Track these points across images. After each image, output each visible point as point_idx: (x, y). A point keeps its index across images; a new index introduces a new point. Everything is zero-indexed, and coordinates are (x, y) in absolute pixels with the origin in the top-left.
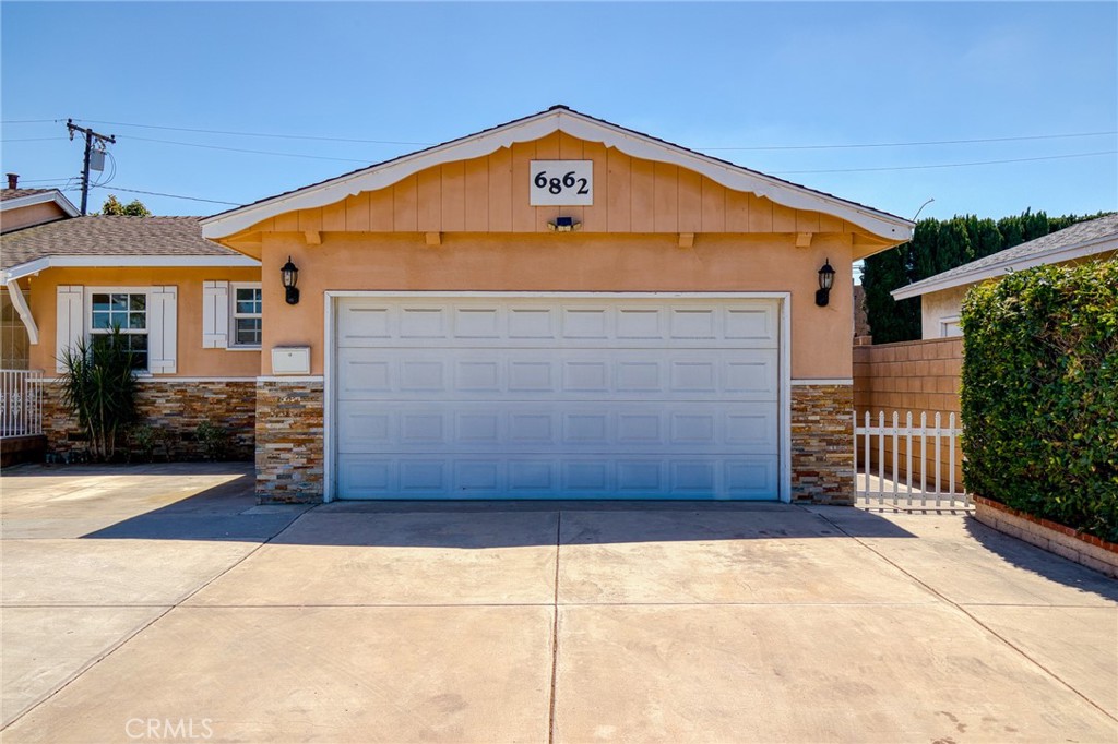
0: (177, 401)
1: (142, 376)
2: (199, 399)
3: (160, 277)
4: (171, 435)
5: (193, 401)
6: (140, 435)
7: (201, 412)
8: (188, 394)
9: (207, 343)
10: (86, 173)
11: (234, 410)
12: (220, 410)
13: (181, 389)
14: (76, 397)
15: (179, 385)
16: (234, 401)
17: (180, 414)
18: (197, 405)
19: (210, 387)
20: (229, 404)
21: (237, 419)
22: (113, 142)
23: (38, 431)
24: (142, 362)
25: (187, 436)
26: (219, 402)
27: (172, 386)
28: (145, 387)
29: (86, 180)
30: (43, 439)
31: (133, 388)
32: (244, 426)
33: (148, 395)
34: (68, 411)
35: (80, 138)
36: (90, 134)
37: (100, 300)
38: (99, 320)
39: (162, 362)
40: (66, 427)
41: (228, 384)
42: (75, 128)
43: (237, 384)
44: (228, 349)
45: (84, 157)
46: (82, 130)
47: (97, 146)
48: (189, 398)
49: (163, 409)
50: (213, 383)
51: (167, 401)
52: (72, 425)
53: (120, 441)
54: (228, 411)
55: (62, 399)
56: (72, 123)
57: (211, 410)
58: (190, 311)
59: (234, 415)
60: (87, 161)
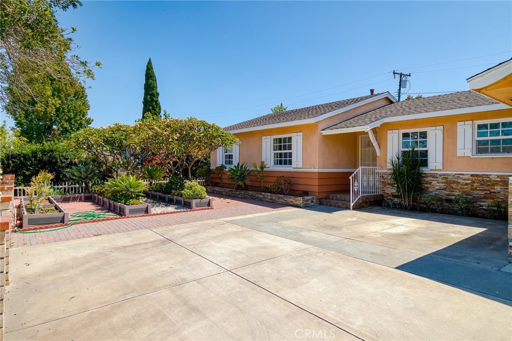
0: (443, 183)
1: (425, 170)
2: (455, 182)
3: (434, 122)
4: (440, 200)
5: (452, 183)
6: (424, 198)
7: (456, 189)
8: (449, 180)
9: (460, 153)
10: (400, 90)
11: (476, 189)
12: (467, 189)
13: (445, 177)
14: (395, 179)
15: (444, 175)
16: (476, 184)
17: (445, 189)
18: (454, 185)
19: (461, 176)
20: (472, 186)
21: (478, 194)
22: (410, 76)
23: (380, 193)
24: (425, 163)
25: (448, 201)
26: (466, 184)
27: (440, 175)
28: (427, 175)
29: (399, 92)
30: (382, 196)
31: (420, 176)
32: (482, 198)
33: (428, 179)
34: (392, 185)
35: (398, 76)
36: (401, 74)
37: (406, 135)
38: (405, 145)
39: (435, 163)
40: (391, 191)
41: (472, 175)
42: (396, 73)
43: (477, 175)
44: (472, 157)
45: (399, 84)
46: (398, 74)
47: (404, 79)
48: (449, 182)
49: (435, 187)
50: (463, 174)
51: (438, 183)
52: (394, 191)
53: (415, 200)
54: (471, 189)
55: (389, 179)
56: (395, 72)
57: (462, 188)
58: (450, 138)
59: (476, 192)
60: (400, 85)
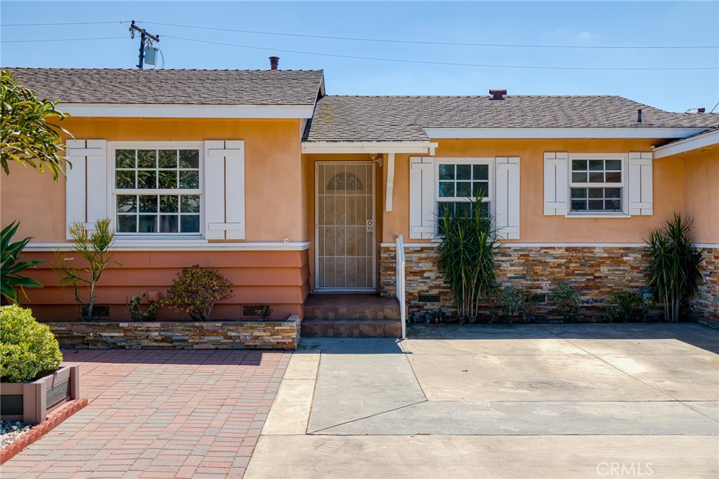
0: (520, 265)
2: (541, 262)
3: (504, 148)
5: (533, 265)
7: (542, 275)
8: (530, 258)
9: (548, 211)
11: (573, 274)
12: (560, 273)
13: (525, 254)
15: (522, 250)
16: (573, 265)
17: (523, 277)
18: (539, 269)
19: (551, 252)
20: (568, 268)
21: (575, 282)
25: (530, 298)
26: (559, 266)
27: (516, 250)
32: (583, 288)
33: (494, 259)
34: (420, 274)
37: (446, 170)
38: (445, 189)
39: (507, 229)
40: (419, 289)
41: (567, 249)
43: (575, 249)
44: (566, 217)
48: (530, 262)
49: (508, 271)
50: (554, 248)
51: (512, 265)
52: (424, 287)
54: (567, 274)
57: (552, 273)
58: (532, 181)
59: (573, 279)
